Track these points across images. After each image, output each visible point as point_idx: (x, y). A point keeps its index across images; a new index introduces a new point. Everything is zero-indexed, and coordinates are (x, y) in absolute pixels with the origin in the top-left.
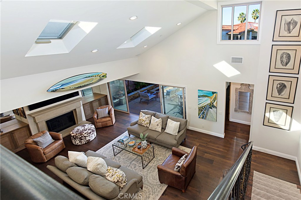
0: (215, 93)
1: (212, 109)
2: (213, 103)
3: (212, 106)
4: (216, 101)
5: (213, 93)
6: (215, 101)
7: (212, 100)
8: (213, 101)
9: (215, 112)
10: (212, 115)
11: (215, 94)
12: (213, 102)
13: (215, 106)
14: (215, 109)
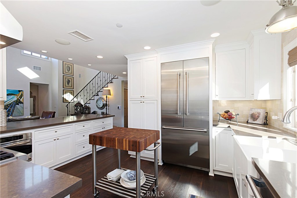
0: (21, 91)
1: (19, 105)
2: (19, 100)
3: (18, 102)
4: (22, 98)
5: (20, 91)
6: (21, 98)
7: (18, 97)
8: (19, 98)
9: (22, 107)
10: (19, 110)
11: (21, 92)
12: (19, 99)
13: (22, 102)
14: (22, 104)
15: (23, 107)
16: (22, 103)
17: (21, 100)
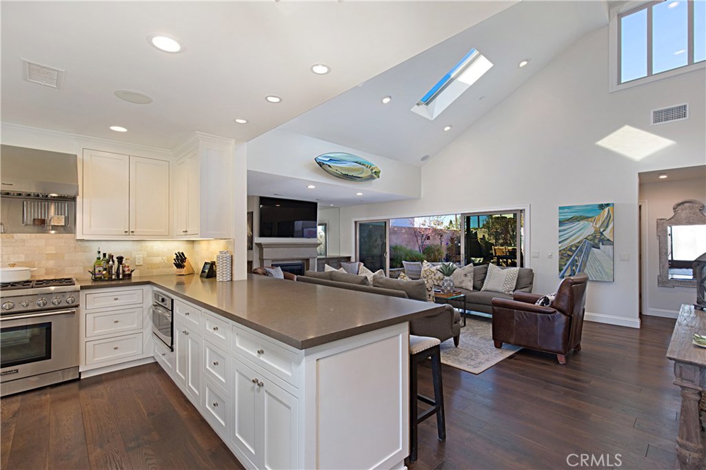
0: (607, 205)
1: (599, 248)
2: (602, 233)
3: (598, 240)
4: (611, 226)
5: (602, 207)
6: (607, 226)
7: (598, 226)
8: (600, 227)
9: (609, 256)
10: (601, 265)
11: (607, 209)
12: (602, 230)
13: (609, 240)
14: (609, 247)
15: (611, 255)
16: (612, 243)
17: (607, 234)
